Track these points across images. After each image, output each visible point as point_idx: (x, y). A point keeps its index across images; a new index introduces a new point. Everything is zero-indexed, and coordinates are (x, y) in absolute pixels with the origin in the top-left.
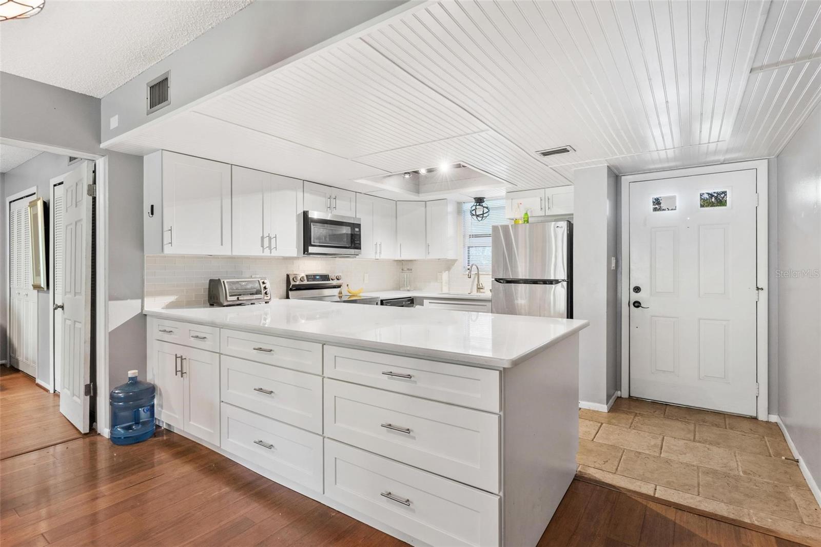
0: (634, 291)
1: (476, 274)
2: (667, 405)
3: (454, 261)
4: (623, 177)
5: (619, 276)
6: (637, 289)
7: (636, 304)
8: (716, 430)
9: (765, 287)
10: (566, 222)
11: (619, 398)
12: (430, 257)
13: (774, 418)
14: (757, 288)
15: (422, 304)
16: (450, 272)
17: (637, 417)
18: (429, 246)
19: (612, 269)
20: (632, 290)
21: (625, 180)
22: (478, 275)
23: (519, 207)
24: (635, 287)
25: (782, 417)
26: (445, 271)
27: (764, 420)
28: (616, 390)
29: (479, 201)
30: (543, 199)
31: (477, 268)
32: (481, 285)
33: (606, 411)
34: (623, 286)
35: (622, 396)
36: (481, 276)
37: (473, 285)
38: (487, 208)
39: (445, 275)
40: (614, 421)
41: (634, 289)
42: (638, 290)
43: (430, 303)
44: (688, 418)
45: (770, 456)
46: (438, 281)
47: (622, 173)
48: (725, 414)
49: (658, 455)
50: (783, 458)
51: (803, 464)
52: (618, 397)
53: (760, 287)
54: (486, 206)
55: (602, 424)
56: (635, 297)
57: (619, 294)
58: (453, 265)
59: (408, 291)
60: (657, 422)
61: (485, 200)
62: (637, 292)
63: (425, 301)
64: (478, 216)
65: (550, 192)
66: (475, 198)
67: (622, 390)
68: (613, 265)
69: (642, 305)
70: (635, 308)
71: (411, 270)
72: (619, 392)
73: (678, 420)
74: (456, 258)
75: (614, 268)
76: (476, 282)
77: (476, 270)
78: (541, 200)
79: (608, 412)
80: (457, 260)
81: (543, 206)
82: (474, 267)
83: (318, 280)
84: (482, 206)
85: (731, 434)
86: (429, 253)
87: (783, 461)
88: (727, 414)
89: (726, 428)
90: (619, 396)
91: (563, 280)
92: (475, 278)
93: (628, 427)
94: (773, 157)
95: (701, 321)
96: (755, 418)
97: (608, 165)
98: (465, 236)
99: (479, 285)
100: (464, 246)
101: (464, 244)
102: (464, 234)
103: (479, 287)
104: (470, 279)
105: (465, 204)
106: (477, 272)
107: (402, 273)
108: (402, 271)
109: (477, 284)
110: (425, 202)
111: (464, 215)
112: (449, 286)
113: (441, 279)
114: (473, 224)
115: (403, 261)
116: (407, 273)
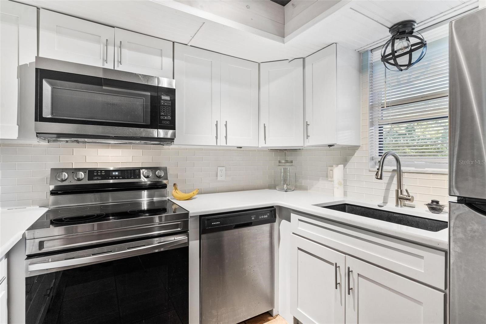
1: (394, 170)
3: (354, 149)
12: (311, 142)
16: (346, 167)
18: (307, 125)
22: (399, 172)
26: (337, 165)
29: (403, 29)
32: (405, 193)
36: (405, 176)
37: (388, 189)
39: (338, 171)
43: (299, 220)
46: (329, 180)
58: (353, 155)
59: (286, 191)
63: (293, 216)
71: (292, 162)
76: (394, 186)
77: (395, 162)
80: (359, 146)
82: (390, 158)
83: (115, 177)
86: (308, 136)
92: (392, 178)
98: (373, 107)
99: (401, 191)
100: (372, 124)
101: (371, 120)
102: (371, 104)
103: (400, 195)
104: (381, 178)
105: (370, 53)
106: (395, 168)
107: (279, 166)
108: (280, 164)
109: (397, 191)
110: (302, 59)
111: (369, 70)
112: (344, 187)
113: (333, 177)
114: (385, 82)
115: (286, 151)
116: (286, 167)
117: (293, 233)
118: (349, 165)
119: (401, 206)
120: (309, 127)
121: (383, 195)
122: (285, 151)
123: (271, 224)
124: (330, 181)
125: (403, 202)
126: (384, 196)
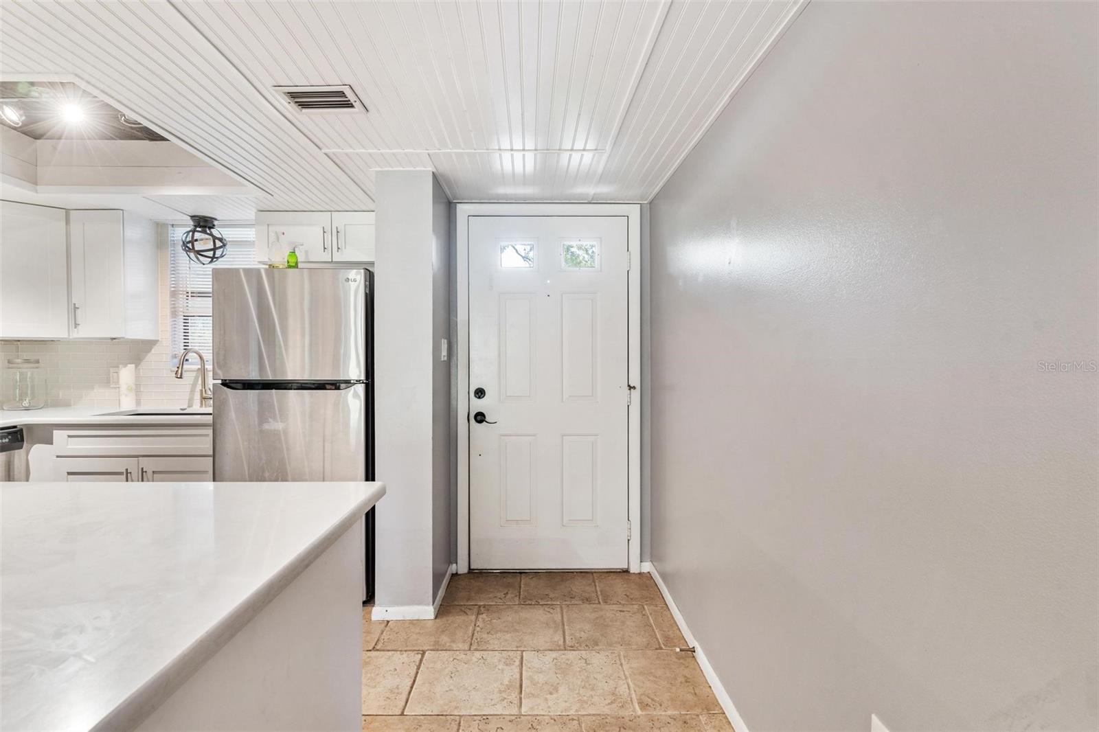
0: (476, 397)
1: (199, 369)
2: (521, 573)
3: (148, 345)
4: (458, 205)
5: (453, 371)
6: (480, 393)
7: (479, 418)
8: (588, 611)
9: (638, 386)
10: (362, 271)
11: (455, 575)
12: (84, 332)
13: (647, 567)
14: (629, 386)
15: (49, 441)
16: (140, 367)
17: (481, 616)
18: (76, 308)
19: (442, 359)
20: (472, 394)
21: (462, 210)
23: (278, 239)
24: (477, 389)
25: (655, 564)
26: (125, 365)
27: (636, 572)
28: (450, 563)
29: (204, 223)
30: (328, 229)
31: (201, 358)
32: (209, 392)
33: (432, 617)
34: (459, 388)
35: (459, 573)
37: (193, 391)
38: (221, 240)
39: (126, 375)
40: (444, 639)
41: (475, 392)
42: (482, 394)
43: (69, 436)
44: (551, 595)
45: (661, 648)
46: (113, 386)
47: (458, 199)
48: (592, 573)
49: (515, 711)
50: (678, 650)
51: (701, 656)
52: (453, 574)
53: (632, 385)
54: (219, 236)
55: (423, 653)
56: (478, 405)
57: (453, 402)
58: (148, 352)
59: (27, 409)
60: (510, 619)
61: (216, 223)
62: (479, 398)
63: (58, 435)
64: (199, 253)
65: (340, 220)
66: (192, 217)
67: (458, 562)
68: (444, 353)
69: (487, 419)
70: (479, 424)
71: (37, 362)
72: (455, 565)
73: (539, 604)
74: (157, 339)
75: (446, 359)
78: (324, 232)
79: (436, 617)
80: (158, 341)
81: (328, 245)
84: (211, 234)
85: (608, 614)
86: (76, 325)
87: (677, 653)
88: (595, 572)
89: (599, 603)
90: (454, 572)
91: (358, 381)
92: (196, 379)
93: (466, 647)
94: (646, 202)
95: (564, 437)
96: (626, 571)
97: (434, 170)
98: (175, 294)
99: (205, 391)
100: (174, 313)
101: (173, 310)
102: (173, 289)
103: (204, 395)
104: (181, 378)
105: (170, 228)
106: (200, 367)
107: (9, 368)
108: (11, 365)
109: (202, 390)
110: (64, 210)
111: (169, 250)
112: (136, 395)
113: (118, 382)
114: (190, 268)
115: (19, 343)
116: (25, 370)
117: (58, 457)
118: (143, 365)
119: (206, 407)
120: (78, 312)
121: (188, 398)
122: (16, 343)
123: (8, 452)
124: (112, 388)
125: (207, 403)
126: (189, 400)
